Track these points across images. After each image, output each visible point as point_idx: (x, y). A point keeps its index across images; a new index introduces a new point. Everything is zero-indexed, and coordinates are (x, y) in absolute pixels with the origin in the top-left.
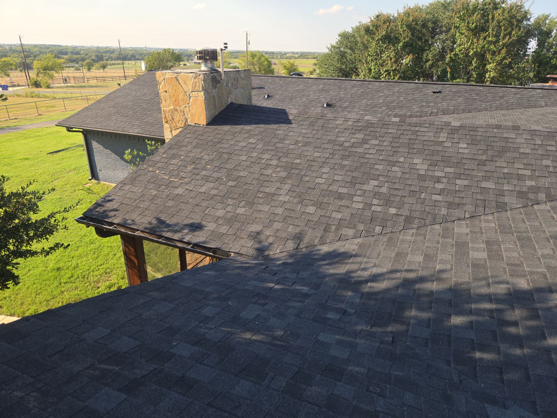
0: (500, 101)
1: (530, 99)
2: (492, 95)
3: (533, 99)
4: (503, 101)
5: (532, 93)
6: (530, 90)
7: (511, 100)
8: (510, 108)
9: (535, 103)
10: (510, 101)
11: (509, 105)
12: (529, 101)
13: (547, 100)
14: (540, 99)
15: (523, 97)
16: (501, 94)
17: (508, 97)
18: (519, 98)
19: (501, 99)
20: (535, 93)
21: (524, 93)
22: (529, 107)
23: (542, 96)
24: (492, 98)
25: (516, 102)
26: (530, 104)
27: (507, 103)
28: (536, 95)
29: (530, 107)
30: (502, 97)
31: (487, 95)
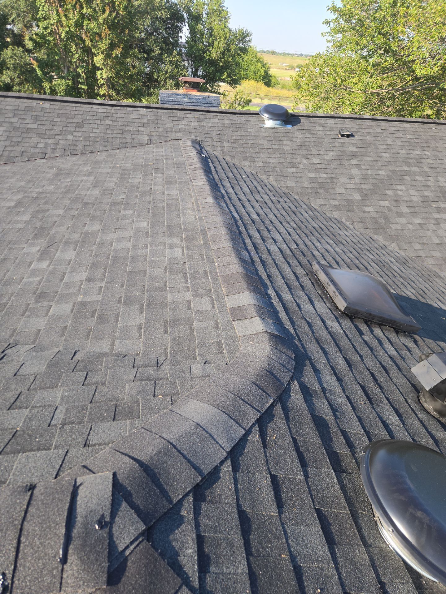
0: (75, 134)
1: (127, 128)
2: (64, 119)
3: (131, 128)
4: (80, 134)
5: (132, 116)
6: (129, 109)
7: (95, 131)
8: (89, 149)
9: (134, 137)
10: (92, 135)
11: (88, 144)
12: (124, 132)
13: (153, 129)
14: (142, 129)
15: (115, 123)
16: (79, 119)
17: (91, 126)
18: (109, 127)
19: (77, 129)
20: (137, 117)
21: (118, 115)
22: (122, 146)
23: (145, 121)
24: (61, 128)
25: (102, 135)
26: (124, 141)
27: (87, 138)
28: (137, 121)
29: (124, 146)
30: (79, 126)
31: (56, 120)
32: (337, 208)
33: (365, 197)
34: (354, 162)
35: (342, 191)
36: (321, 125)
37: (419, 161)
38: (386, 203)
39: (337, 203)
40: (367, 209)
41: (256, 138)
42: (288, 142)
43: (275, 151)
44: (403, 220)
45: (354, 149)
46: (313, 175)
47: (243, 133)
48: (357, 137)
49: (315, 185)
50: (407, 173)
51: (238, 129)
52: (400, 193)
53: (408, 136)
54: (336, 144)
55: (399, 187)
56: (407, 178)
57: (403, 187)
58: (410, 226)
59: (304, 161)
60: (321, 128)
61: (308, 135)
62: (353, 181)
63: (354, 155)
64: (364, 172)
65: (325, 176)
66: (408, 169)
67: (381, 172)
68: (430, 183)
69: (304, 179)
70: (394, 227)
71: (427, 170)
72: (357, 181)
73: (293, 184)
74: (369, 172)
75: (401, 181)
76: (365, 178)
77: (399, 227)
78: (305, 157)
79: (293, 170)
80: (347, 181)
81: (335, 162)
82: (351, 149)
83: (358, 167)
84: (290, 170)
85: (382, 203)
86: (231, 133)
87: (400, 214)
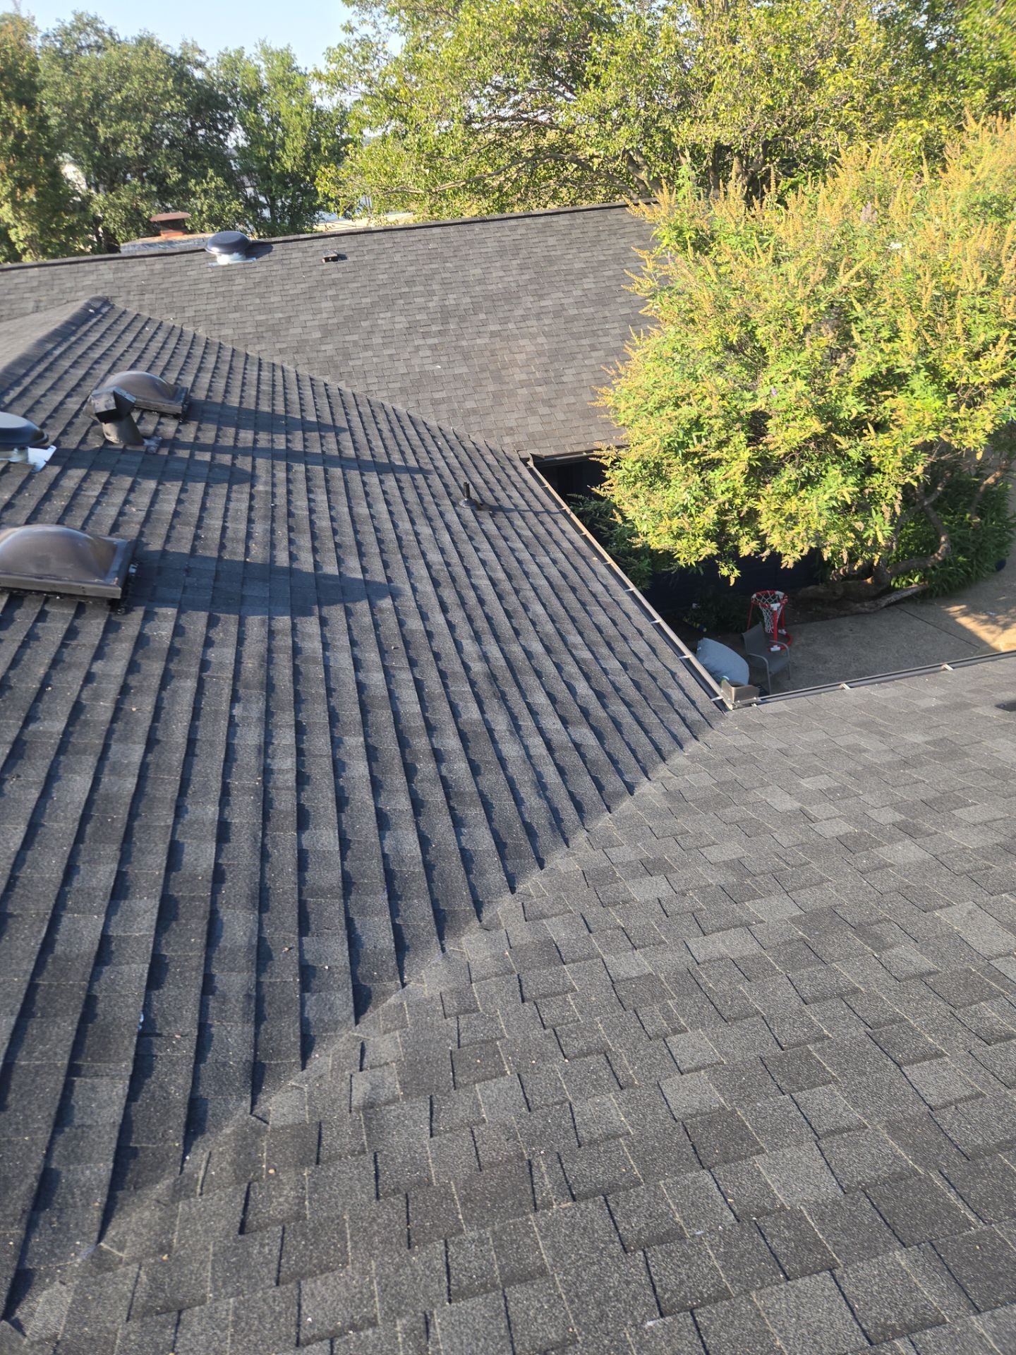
32: (281, 351)
33: (327, 332)
34: (330, 293)
35: (300, 330)
36: (300, 250)
37: (429, 278)
38: (355, 337)
39: (284, 345)
40: (323, 348)
41: (196, 282)
42: (243, 281)
43: (217, 295)
44: (370, 353)
45: (340, 275)
46: (263, 317)
47: (177, 278)
48: (350, 259)
49: (260, 329)
50: (401, 296)
51: (173, 274)
52: (380, 322)
53: (431, 246)
54: (314, 273)
55: (382, 315)
56: (402, 302)
57: (389, 314)
58: (375, 360)
59: (258, 301)
60: (300, 254)
61: (275, 268)
62: (319, 317)
63: (334, 283)
64: (339, 303)
65: (281, 315)
66: (407, 290)
67: (364, 300)
68: (431, 304)
69: (248, 324)
70: (351, 363)
71: (435, 287)
72: (325, 315)
73: (230, 332)
74: (347, 302)
75: (389, 308)
76: (337, 310)
77: (359, 362)
78: (261, 296)
79: (237, 315)
80: (310, 317)
81: (303, 296)
82: (333, 276)
83: (334, 298)
84: (231, 316)
85: (348, 338)
86: (160, 281)
87: (366, 348)
